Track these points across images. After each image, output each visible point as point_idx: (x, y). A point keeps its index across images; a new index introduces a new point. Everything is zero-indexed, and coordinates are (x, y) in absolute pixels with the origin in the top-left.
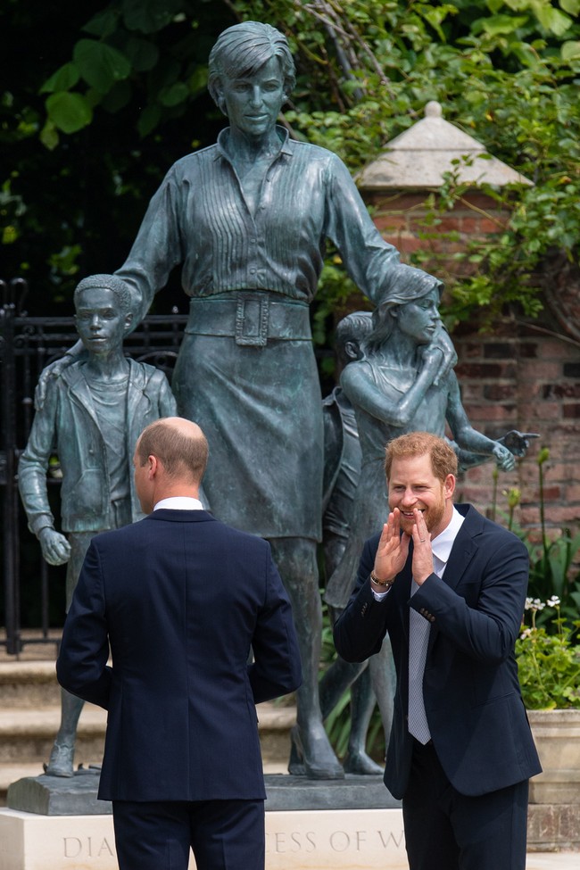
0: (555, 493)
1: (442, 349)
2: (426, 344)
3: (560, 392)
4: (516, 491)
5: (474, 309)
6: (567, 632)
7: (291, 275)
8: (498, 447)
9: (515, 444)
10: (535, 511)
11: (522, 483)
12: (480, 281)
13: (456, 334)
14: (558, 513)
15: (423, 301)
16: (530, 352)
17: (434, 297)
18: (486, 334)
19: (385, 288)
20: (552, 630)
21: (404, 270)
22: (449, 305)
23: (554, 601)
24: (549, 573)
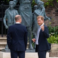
0: (54, 23)
1: (44, 9)
2: (42, 8)
3: (55, 13)
4: (50, 23)
5: (47, 5)
6: (55, 36)
7: (30, 2)
8: (49, 18)
9: (51, 18)
10: (52, 25)
11: (51, 22)
12: (48, 3)
13: (45, 7)
14: (54, 25)
15: (42, 4)
16: (52, 9)
17: (43, 4)
18: (48, 8)
19: (39, 3)
20: (54, 36)
21: (40, 1)
22: (44, 5)
23: (54, 33)
24: (53, 30)
